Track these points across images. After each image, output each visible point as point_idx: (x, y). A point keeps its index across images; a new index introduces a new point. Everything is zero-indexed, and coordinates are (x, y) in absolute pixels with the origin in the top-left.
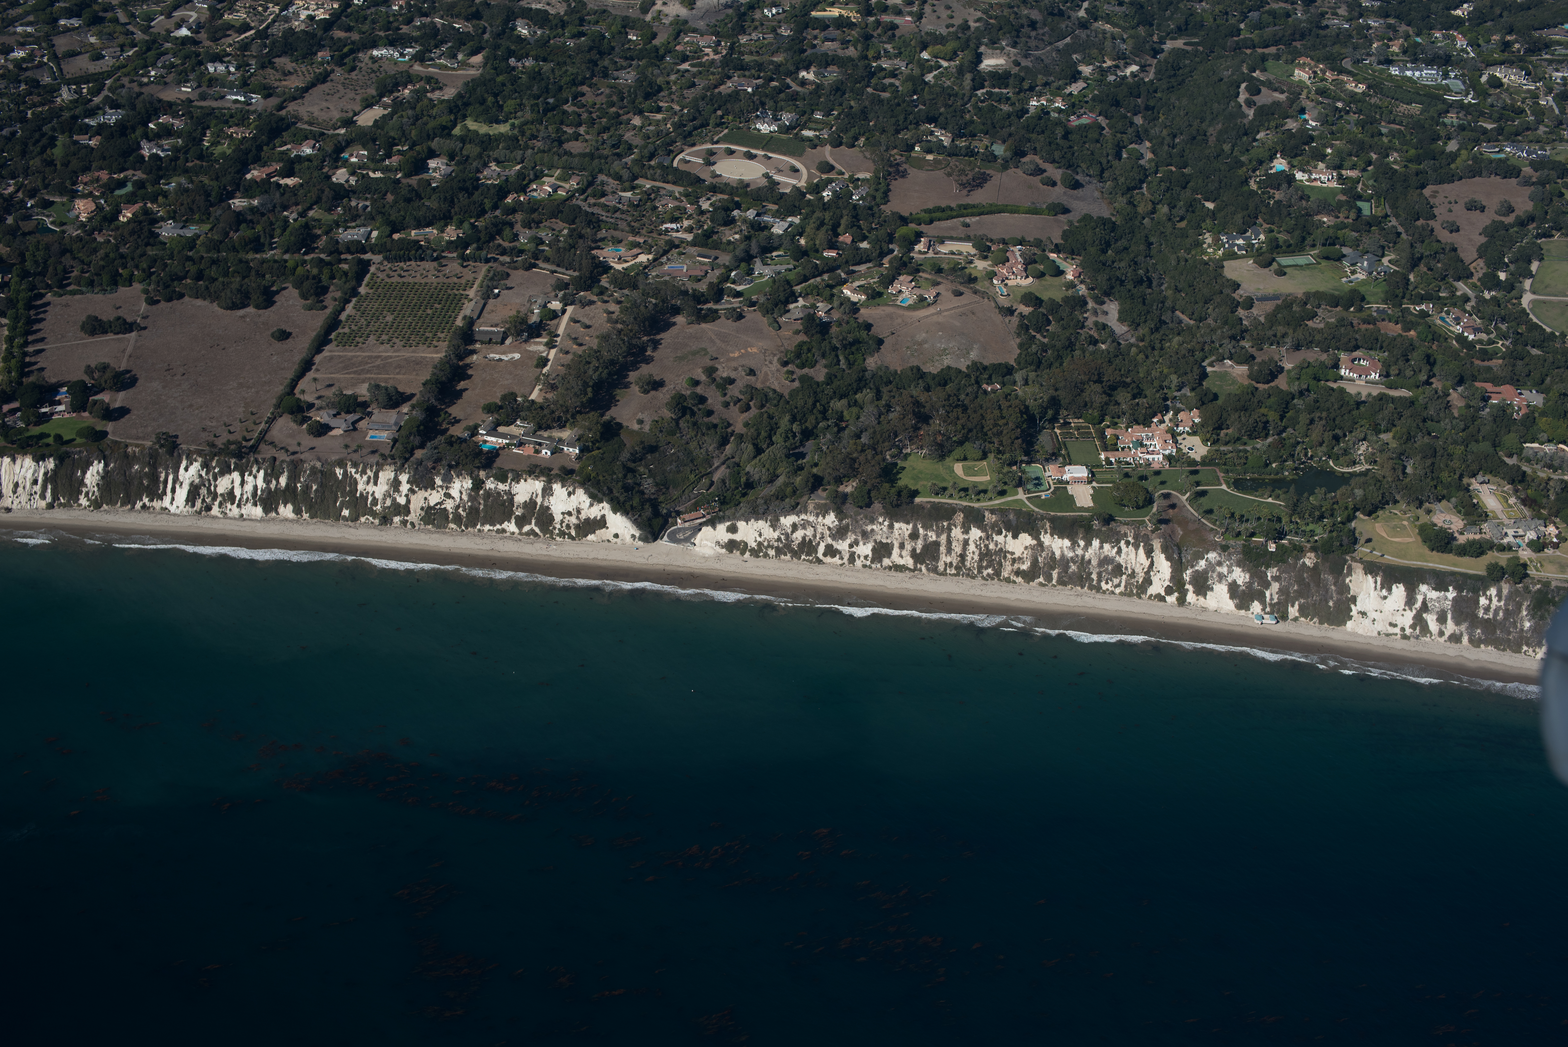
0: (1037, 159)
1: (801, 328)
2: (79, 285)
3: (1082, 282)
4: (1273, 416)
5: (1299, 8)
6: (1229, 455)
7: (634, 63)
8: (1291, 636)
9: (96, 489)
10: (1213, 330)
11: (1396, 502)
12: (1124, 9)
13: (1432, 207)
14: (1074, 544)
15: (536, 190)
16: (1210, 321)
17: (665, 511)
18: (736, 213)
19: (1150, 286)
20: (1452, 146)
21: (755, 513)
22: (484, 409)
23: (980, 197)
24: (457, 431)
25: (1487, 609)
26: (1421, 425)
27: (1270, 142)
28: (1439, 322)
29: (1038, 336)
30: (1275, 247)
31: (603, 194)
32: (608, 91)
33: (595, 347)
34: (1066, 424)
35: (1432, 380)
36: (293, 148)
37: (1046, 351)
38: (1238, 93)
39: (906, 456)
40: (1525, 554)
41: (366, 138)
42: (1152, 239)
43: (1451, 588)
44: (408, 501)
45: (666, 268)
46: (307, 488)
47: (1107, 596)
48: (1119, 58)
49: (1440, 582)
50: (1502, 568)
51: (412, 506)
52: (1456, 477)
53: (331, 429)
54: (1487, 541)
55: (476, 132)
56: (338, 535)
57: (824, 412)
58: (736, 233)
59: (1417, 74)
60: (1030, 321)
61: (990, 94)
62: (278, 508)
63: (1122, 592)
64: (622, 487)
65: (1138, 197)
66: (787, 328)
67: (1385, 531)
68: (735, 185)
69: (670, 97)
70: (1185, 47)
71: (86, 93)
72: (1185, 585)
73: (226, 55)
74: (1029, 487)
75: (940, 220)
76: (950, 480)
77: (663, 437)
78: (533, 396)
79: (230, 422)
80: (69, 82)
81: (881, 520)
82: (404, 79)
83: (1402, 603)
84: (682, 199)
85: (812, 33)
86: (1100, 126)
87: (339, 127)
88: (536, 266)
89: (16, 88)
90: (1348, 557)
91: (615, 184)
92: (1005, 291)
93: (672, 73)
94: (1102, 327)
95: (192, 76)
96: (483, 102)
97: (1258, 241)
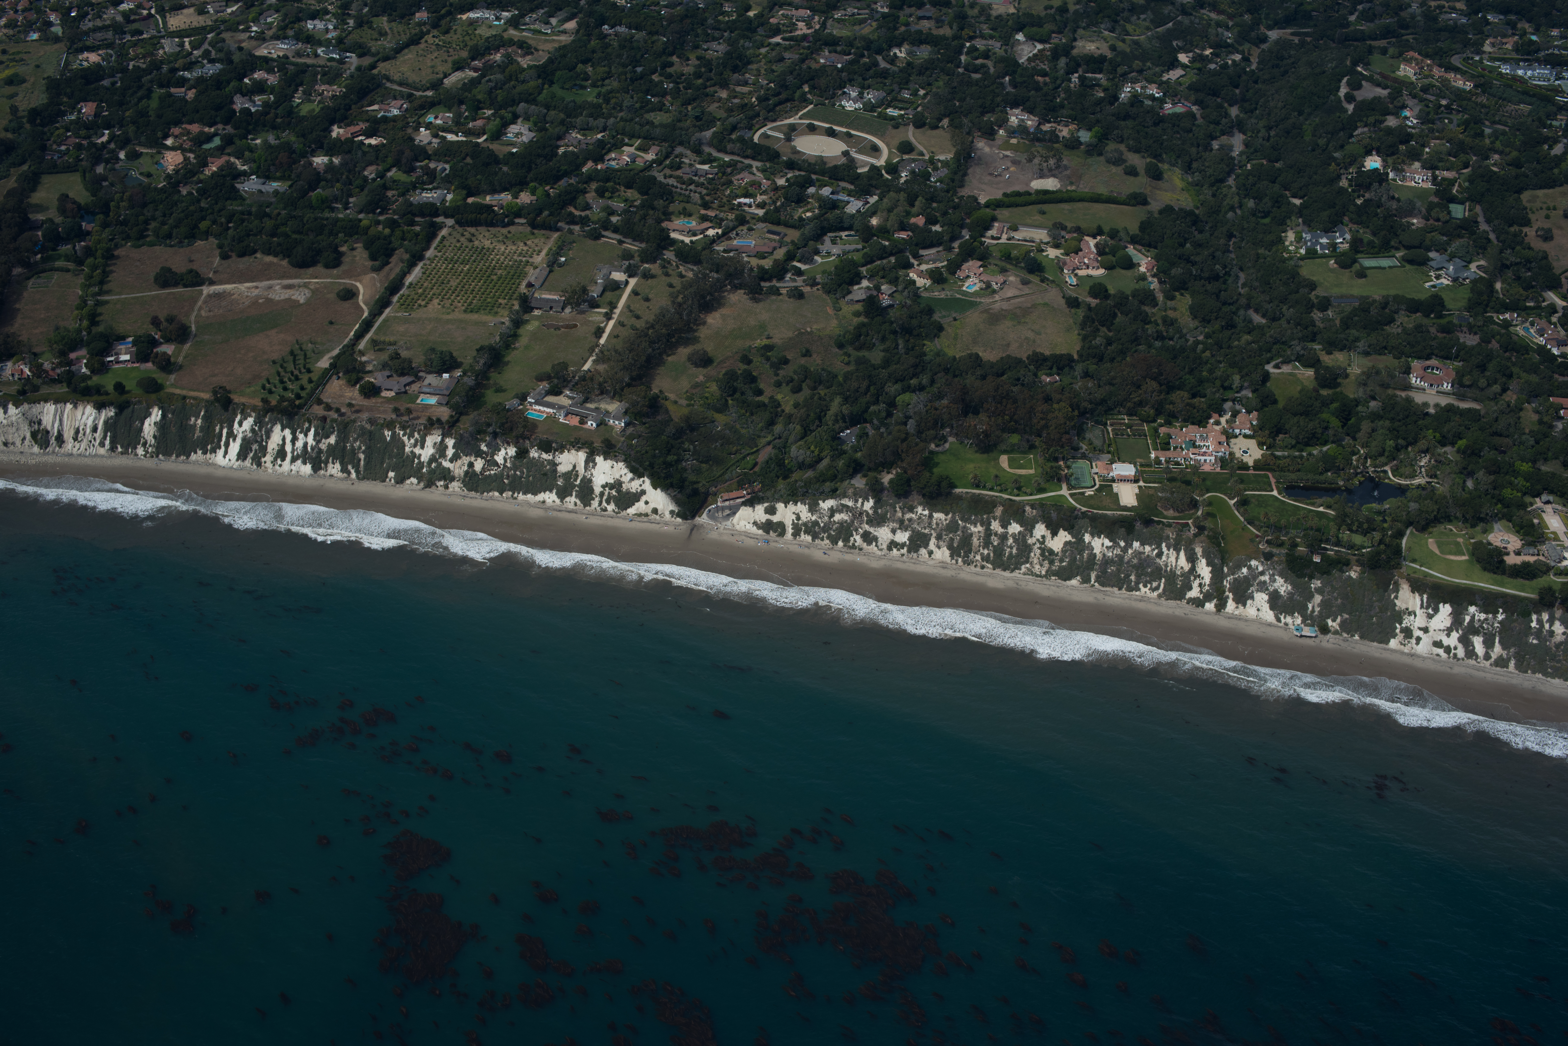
0: (1121, 147)
1: (861, 309)
2: (156, 237)
3: (1154, 275)
4: (1334, 422)
6: (1284, 461)
7: (726, 34)
9: (153, 439)
10: (1284, 331)
11: (1452, 518)
13: (1528, 213)
14: (1115, 543)
15: (614, 159)
16: (1282, 321)
17: (705, 489)
18: (810, 190)
19: (1226, 283)
20: (1558, 150)
21: (792, 497)
22: (537, 377)
24: (503, 399)
25: (1538, 634)
26: (1488, 439)
27: (1366, 140)
28: (1522, 332)
29: (1103, 329)
30: (1360, 247)
31: (680, 166)
32: (696, 62)
33: (652, 322)
34: (1119, 421)
35: (1507, 393)
36: (380, 108)
37: (1110, 345)
38: (1339, 88)
41: (453, 100)
42: (1234, 234)
43: (1500, 611)
44: (452, 466)
45: (735, 242)
46: (356, 448)
47: (1144, 599)
48: (1221, 47)
49: (1489, 602)
50: (1556, 593)
52: (1519, 495)
53: (383, 390)
54: (1543, 564)
55: (562, 99)
57: (877, 396)
58: (808, 211)
59: (1529, 73)
60: (1096, 314)
61: (1081, 79)
62: (326, 466)
63: (1160, 596)
64: (664, 463)
65: (1225, 191)
66: (847, 309)
67: (1439, 547)
68: (813, 161)
69: (758, 70)
70: (1291, 38)
71: (187, 46)
72: (1224, 592)
73: (327, 12)
74: (1073, 483)
75: (1017, 206)
76: (993, 472)
77: (711, 414)
78: (586, 367)
79: (286, 379)
80: (172, 35)
81: (920, 510)
82: (497, 43)
83: (1448, 623)
84: (758, 174)
85: (908, 11)
86: (1193, 116)
87: (428, 89)
88: (604, 236)
89: (121, 39)
90: (1395, 572)
91: (693, 156)
92: (1074, 281)
93: (763, 46)
94: (1170, 322)
95: (290, 33)
96: (572, 68)
97: (1342, 240)
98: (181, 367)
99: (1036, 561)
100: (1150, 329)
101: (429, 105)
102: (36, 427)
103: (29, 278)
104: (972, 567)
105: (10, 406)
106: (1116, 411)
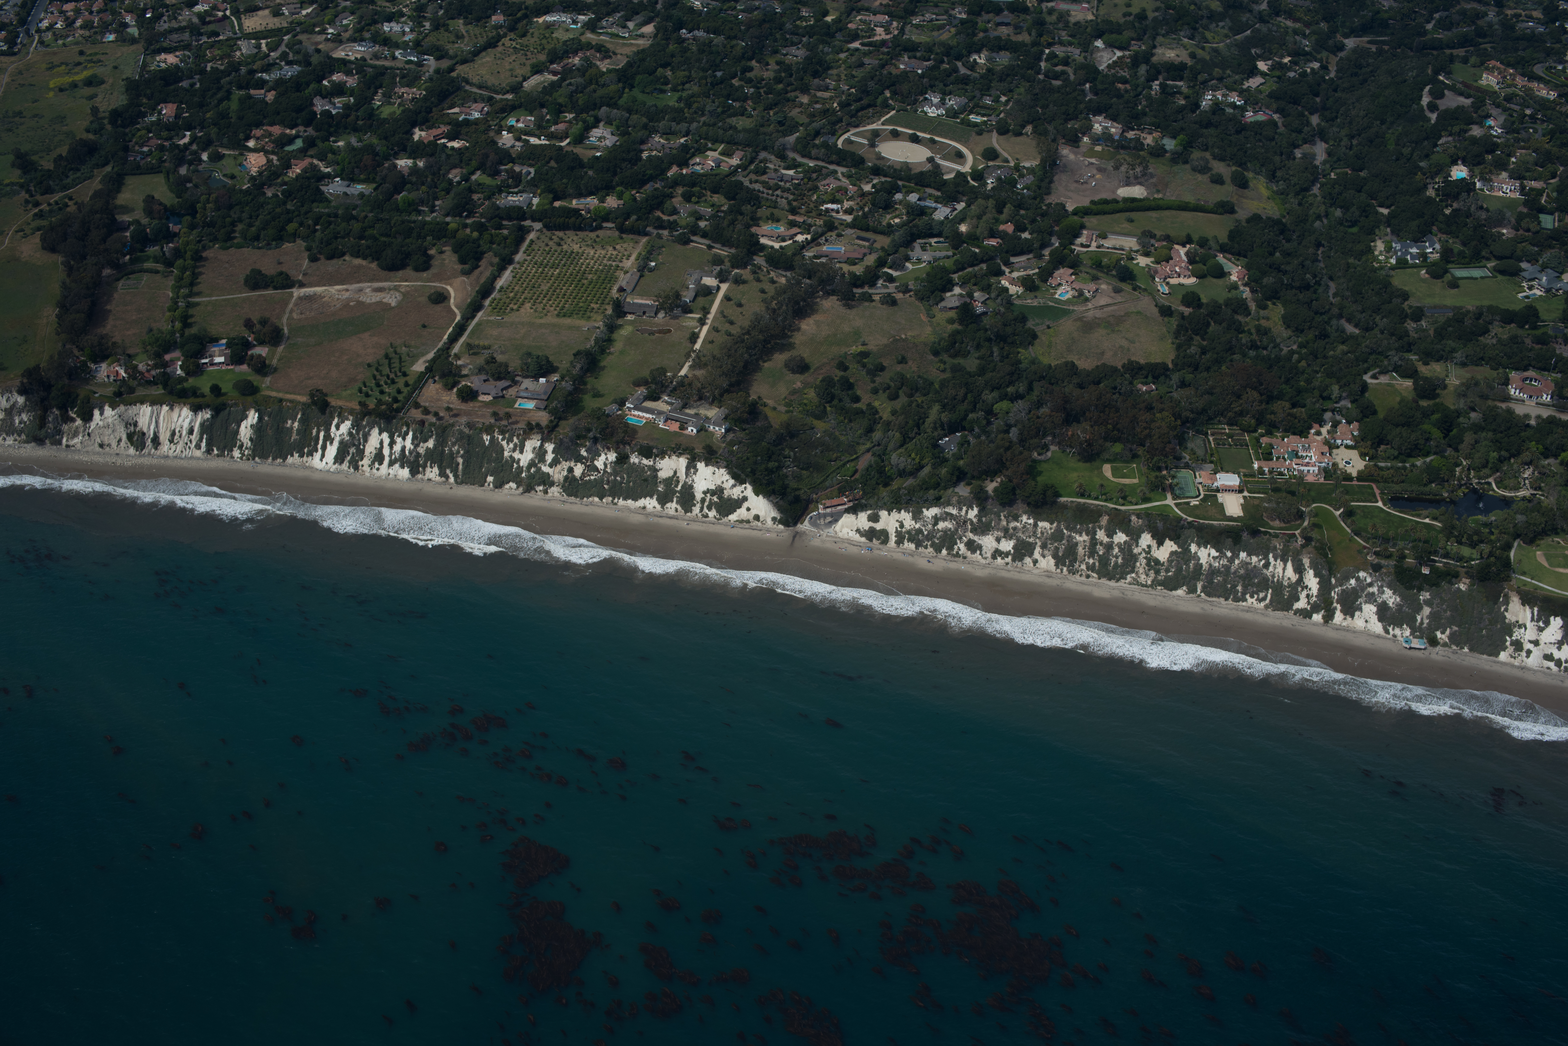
0: (1206, 156)
1: (955, 317)
2: (244, 239)
3: (1246, 284)
4: (1435, 433)
5: (1491, 9)
6: (1388, 472)
7: (804, 39)
9: (249, 442)
10: (1379, 341)
11: (1560, 531)
12: (1307, 3)
14: (1221, 554)
15: (699, 164)
16: (1376, 331)
17: (806, 496)
18: (897, 196)
19: (1316, 292)
21: (896, 504)
22: (634, 381)
24: (604, 404)
27: (1451, 149)
29: (1197, 338)
30: (1451, 258)
31: (765, 171)
32: (776, 67)
33: (747, 327)
34: (1220, 430)
36: (461, 111)
37: (1204, 354)
38: (1421, 96)
41: (534, 103)
42: (1322, 243)
44: (552, 471)
45: (825, 248)
46: (453, 452)
47: (1251, 609)
48: (1299, 55)
53: (480, 394)
55: (643, 103)
57: (974, 403)
58: (896, 217)
60: (1189, 322)
61: (1165, 86)
62: (424, 470)
63: (1266, 607)
64: (767, 469)
65: (1310, 199)
66: (941, 317)
67: (1547, 560)
68: (898, 167)
69: (838, 75)
70: (1368, 46)
71: (264, 47)
72: (1332, 603)
73: (402, 15)
74: (1177, 492)
75: (1105, 213)
76: (1097, 481)
77: (810, 420)
78: (683, 372)
79: (382, 383)
80: (248, 36)
81: (1024, 518)
82: (575, 46)
83: (1559, 636)
84: (844, 180)
85: (986, 17)
86: (1275, 124)
87: (508, 92)
88: (692, 241)
89: (198, 41)
90: (1505, 585)
91: (778, 162)
92: (1166, 290)
93: (842, 51)
94: (1263, 332)
95: (367, 35)
96: (652, 73)
97: (1433, 250)
98: (276, 370)
99: (1141, 571)
100: (1244, 338)
101: (510, 109)
102: (132, 428)
103: (118, 280)
104: (1077, 576)
105: (107, 408)
106: (1216, 421)
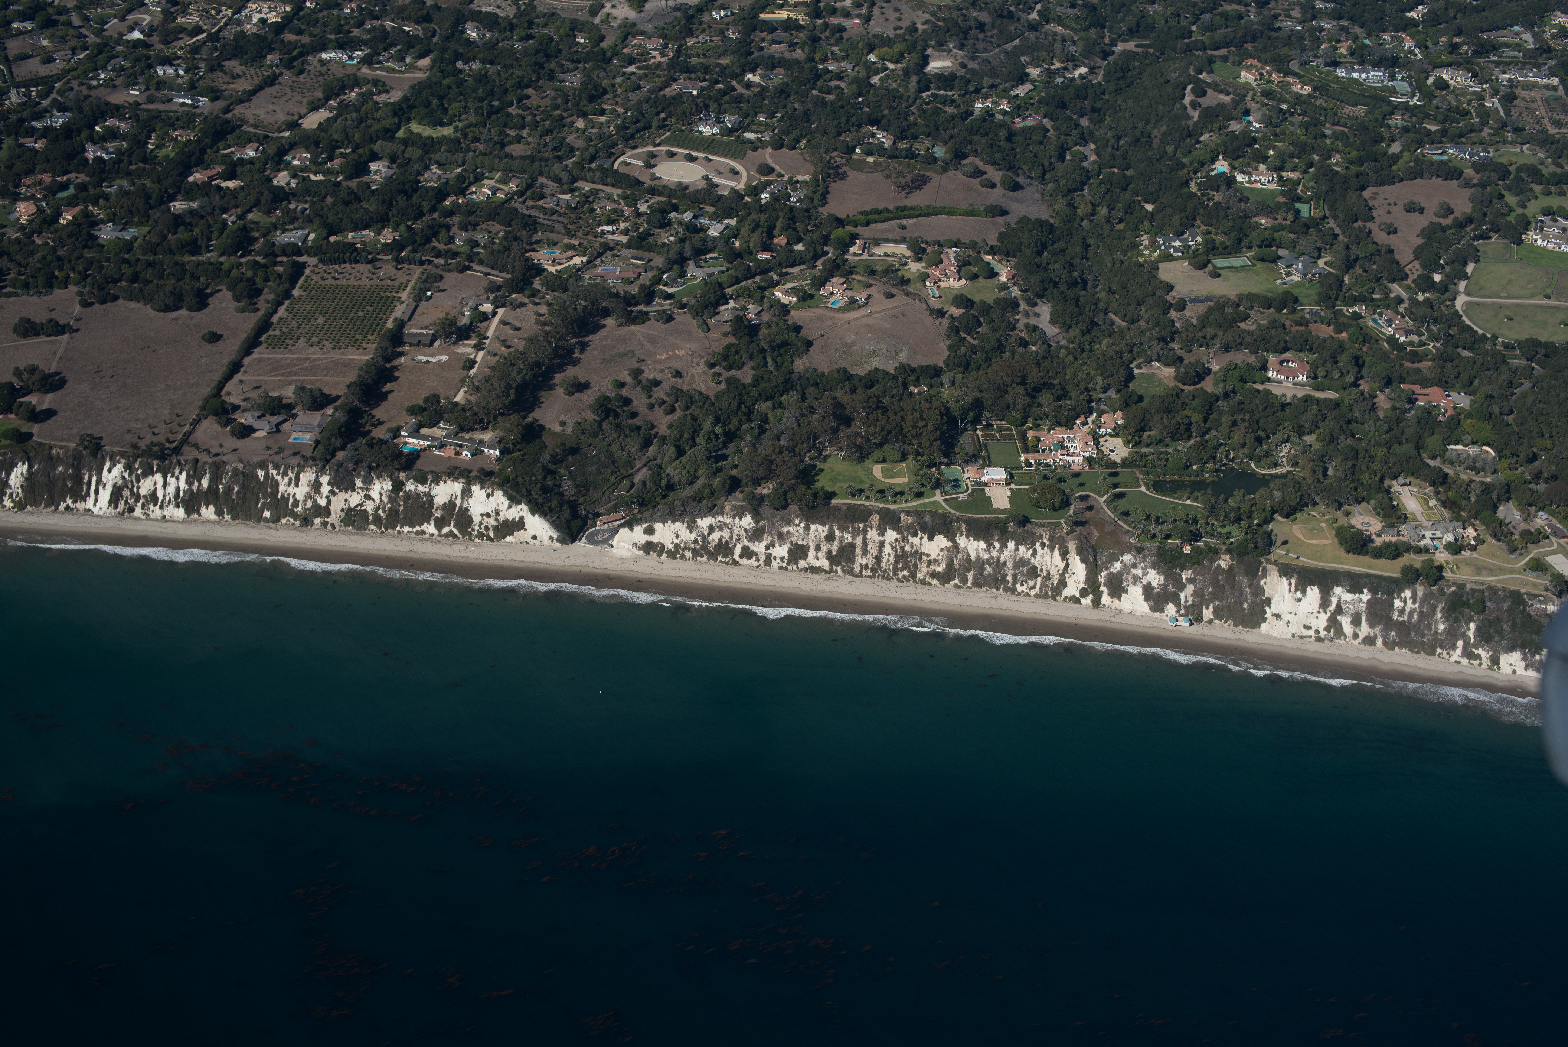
0: (977, 161)
1: (730, 330)
2: (15, 287)
3: (1015, 284)
4: (1196, 418)
5: (1252, 10)
6: (1150, 457)
7: (580, 65)
8: (1205, 638)
9: (20, 490)
10: (1143, 332)
11: (1315, 504)
12: (1076, 11)
13: (1370, 209)
14: (990, 546)
15: (475, 193)
16: (1142, 323)
17: (584, 513)
18: (673, 215)
19: (1084, 288)
20: (1395, 148)
21: (672, 515)
22: (408, 410)
23: (918, 199)
24: (380, 433)
25: (1402, 612)
26: (1344, 427)
27: (1212, 145)
28: (1371, 324)
29: (968, 338)
30: (1212, 249)
31: (542, 197)
32: (553, 94)
33: (521, 349)
34: (989, 426)
35: (1360, 382)
36: (236, 151)
37: (975, 353)
38: (1184, 95)
39: (826, 457)
40: (1442, 556)
41: (311, 141)
42: (1090, 241)
43: (1365, 591)
44: (329, 503)
45: (599, 270)
46: (229, 490)
47: (1022, 598)
48: (1068, 60)
49: (1355, 584)
50: (1417, 570)
51: (332, 508)
52: (1377, 479)
53: (255, 431)
54: (1404, 543)
55: (419, 135)
56: (258, 536)
57: (749, 414)
58: (671, 235)
59: (1364, 76)
60: (960, 323)
61: (935, 96)
62: (200, 510)
63: (1037, 595)
64: (540, 489)
66: (716, 330)
67: (1304, 533)
68: (674, 187)
69: (615, 99)
70: (1136, 49)
71: (34, 96)
72: (1099, 587)
73: (177, 57)
74: (946, 488)
75: (877, 222)
76: (868, 482)
77: (586, 439)
78: (458, 399)
80: (18, 85)
81: (797, 522)
82: (351, 82)
83: (1316, 605)
84: (620, 201)
85: (760, 36)
86: (1044, 128)
87: (284, 130)
88: (470, 269)
90: (1264, 559)
91: (554, 186)
92: (937, 293)
93: (618, 76)
94: (1032, 329)
95: (141, 79)
97: (1195, 243)
100: (1014, 336)
101: (286, 146)
106: (984, 417)
